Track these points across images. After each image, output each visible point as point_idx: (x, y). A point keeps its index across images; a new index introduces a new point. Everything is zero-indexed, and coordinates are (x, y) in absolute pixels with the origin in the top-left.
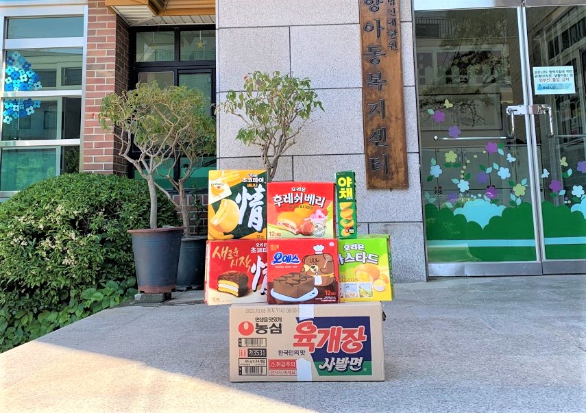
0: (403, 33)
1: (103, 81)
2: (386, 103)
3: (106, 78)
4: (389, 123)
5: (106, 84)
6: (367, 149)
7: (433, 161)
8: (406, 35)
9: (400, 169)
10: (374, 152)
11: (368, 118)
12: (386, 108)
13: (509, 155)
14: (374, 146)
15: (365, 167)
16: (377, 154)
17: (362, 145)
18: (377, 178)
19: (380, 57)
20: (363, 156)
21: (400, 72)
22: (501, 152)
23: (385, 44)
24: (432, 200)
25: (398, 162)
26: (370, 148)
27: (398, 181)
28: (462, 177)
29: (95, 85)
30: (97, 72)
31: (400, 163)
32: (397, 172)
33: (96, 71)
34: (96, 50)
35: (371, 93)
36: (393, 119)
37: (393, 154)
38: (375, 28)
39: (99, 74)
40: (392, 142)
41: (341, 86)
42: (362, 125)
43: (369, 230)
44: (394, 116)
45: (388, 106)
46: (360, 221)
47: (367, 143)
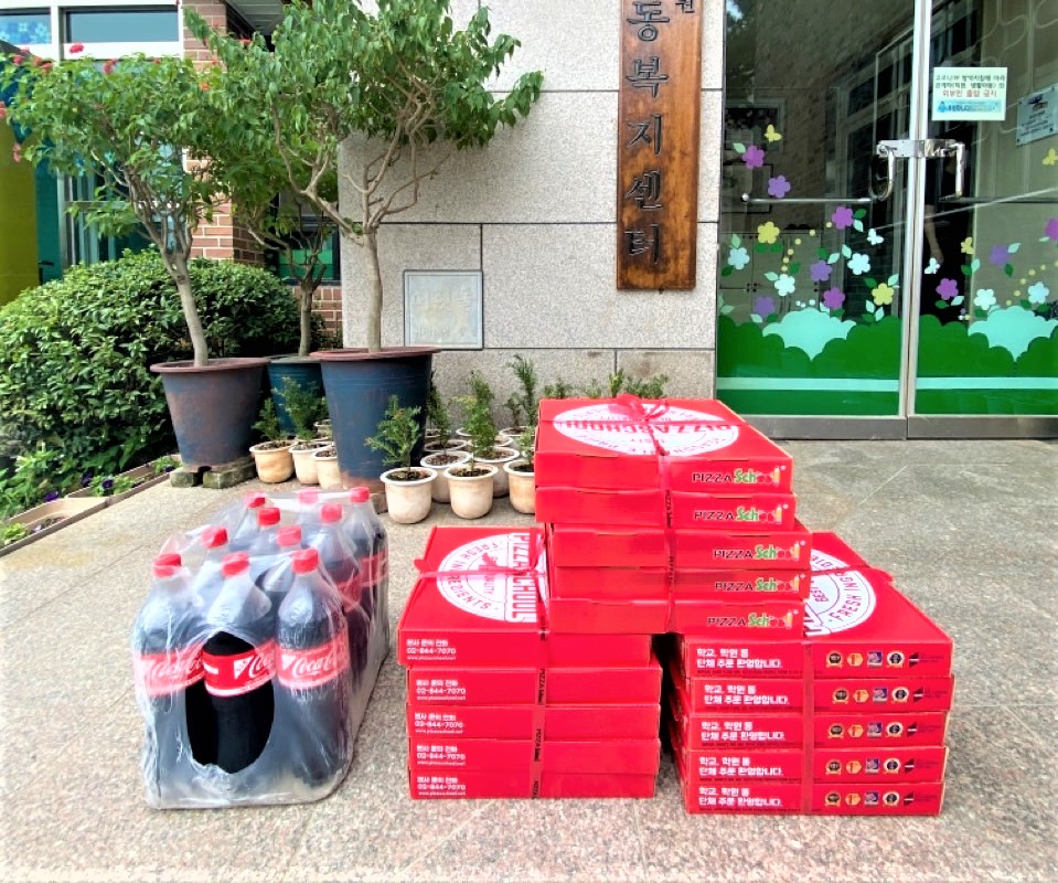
2: (665, 122)
4: (667, 163)
6: (622, 212)
7: (736, 240)
9: (681, 253)
10: (634, 218)
11: (628, 153)
12: (663, 132)
13: (872, 232)
14: (635, 207)
15: (614, 248)
16: (641, 223)
17: (612, 204)
18: (637, 268)
20: (613, 228)
21: (695, 57)
22: (859, 226)
24: (727, 310)
25: (679, 239)
26: (628, 212)
27: (677, 276)
28: (784, 268)
31: (683, 241)
32: (676, 258)
35: (637, 102)
36: (676, 154)
37: (670, 223)
40: (671, 200)
41: (578, 88)
42: (614, 166)
43: (616, 362)
44: (678, 149)
45: (669, 129)
46: (600, 346)
47: (622, 202)
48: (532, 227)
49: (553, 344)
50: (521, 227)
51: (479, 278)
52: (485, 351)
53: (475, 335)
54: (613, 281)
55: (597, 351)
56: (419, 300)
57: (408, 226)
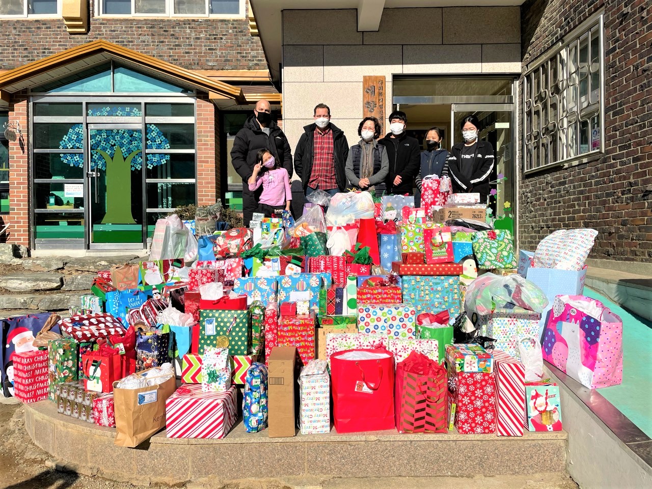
1: (207, 145)
3: (209, 143)
5: (209, 147)
30: (204, 139)
39: (205, 141)
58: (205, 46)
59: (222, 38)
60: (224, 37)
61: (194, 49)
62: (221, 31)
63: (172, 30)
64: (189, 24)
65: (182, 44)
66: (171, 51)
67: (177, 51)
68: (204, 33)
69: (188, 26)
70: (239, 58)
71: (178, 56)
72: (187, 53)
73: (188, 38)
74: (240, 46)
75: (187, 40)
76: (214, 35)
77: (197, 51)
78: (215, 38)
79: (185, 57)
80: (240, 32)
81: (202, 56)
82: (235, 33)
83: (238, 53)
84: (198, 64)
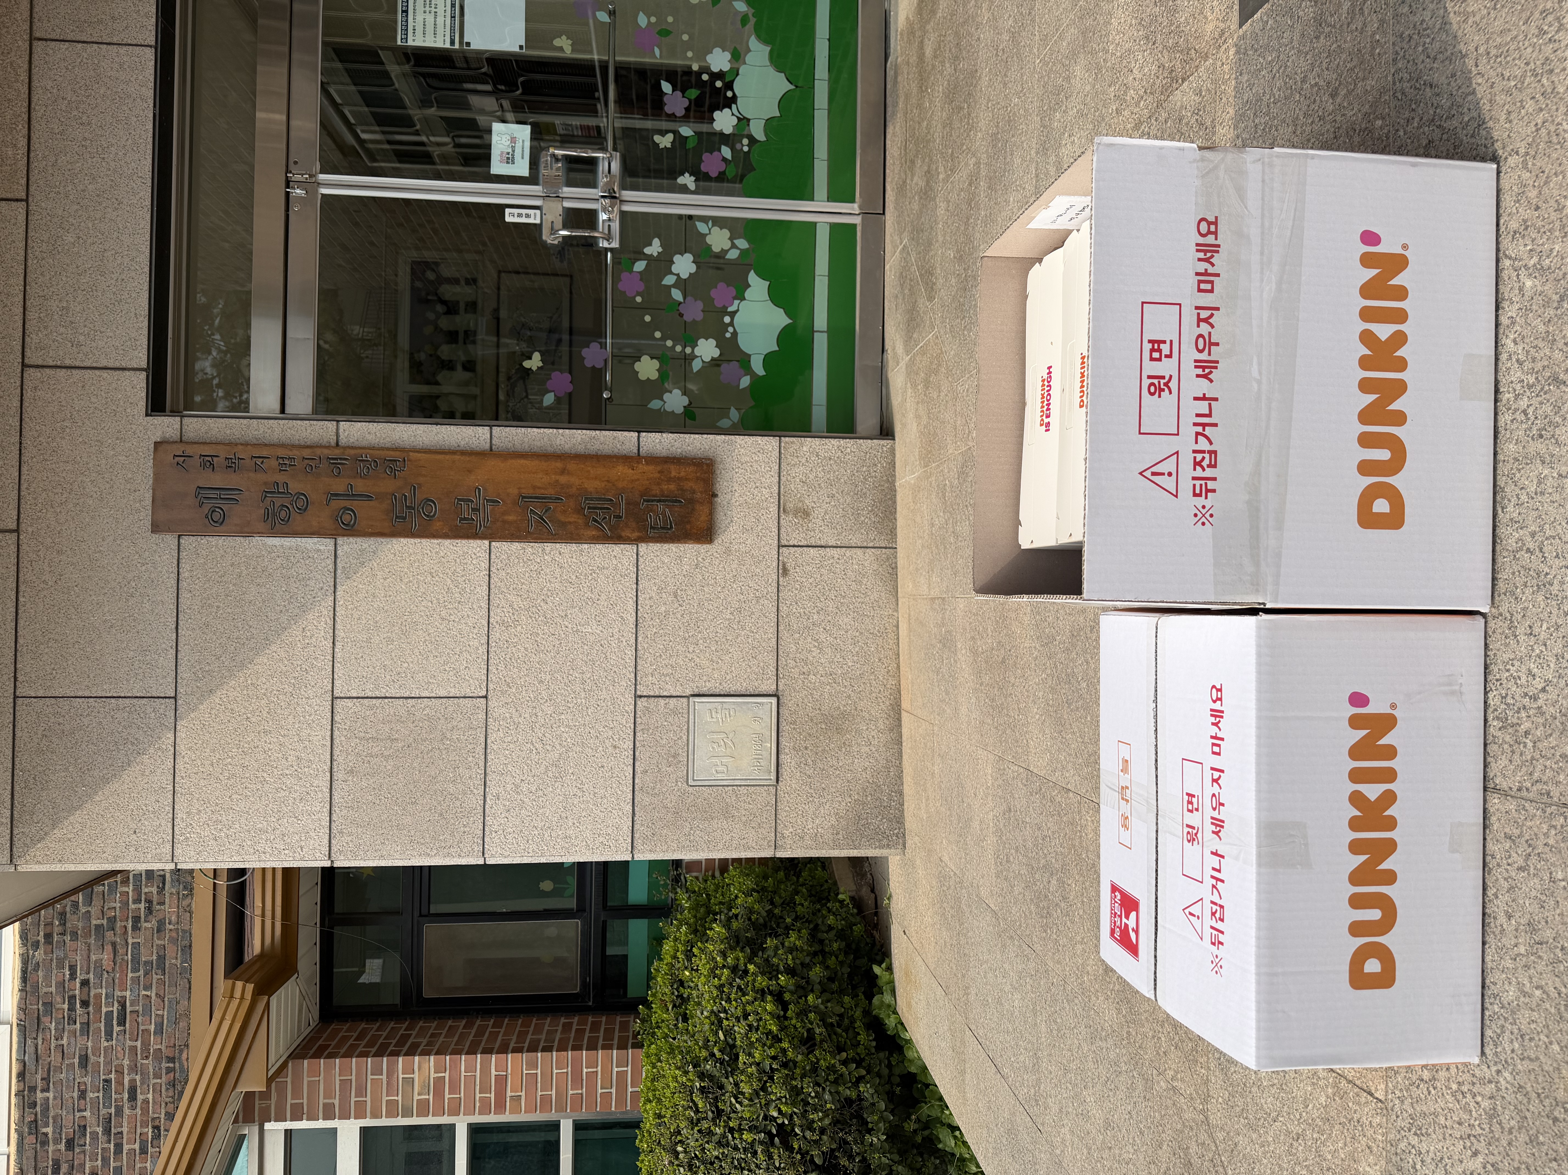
0: (364, 443)
2: (529, 491)
3: (433, 1075)
4: (573, 490)
5: (447, 1075)
6: (627, 538)
7: (655, 404)
8: (368, 436)
9: (674, 473)
10: (634, 525)
11: (560, 532)
12: (538, 494)
13: (647, 250)
14: (621, 525)
15: (666, 546)
16: (638, 517)
17: (617, 549)
18: (689, 522)
19: (420, 496)
20: (643, 547)
21: (457, 457)
22: (640, 266)
23: (387, 485)
24: (734, 415)
25: (657, 475)
26: (627, 532)
27: (697, 479)
28: (688, 350)
29: (447, 1096)
30: (419, 1094)
31: (660, 471)
32: (679, 479)
33: (416, 1097)
34: (368, 1099)
35: (503, 521)
36: (563, 479)
37: (640, 486)
38: (347, 504)
39: (425, 1088)
40: (614, 485)
41: (486, 587)
42: (574, 547)
43: (794, 546)
44: (558, 477)
45: (534, 487)
46: (775, 564)
47: (616, 538)
48: (640, 639)
49: (773, 616)
50: (640, 653)
51: (697, 699)
52: (780, 694)
53: (762, 704)
54: (703, 548)
55: (781, 567)
56: (720, 769)
57: (636, 782)
58: (109, 1035)
59: (85, 983)
60: (80, 976)
61: (120, 1072)
62: (61, 984)
63: (51, 1148)
64: (33, 1089)
65: (103, 1111)
66: (126, 1147)
67: (125, 1130)
68: (65, 1042)
69: (39, 1095)
70: (153, 924)
71: (144, 1124)
72: (133, 1097)
73: (83, 1094)
74: (112, 920)
75: (91, 1095)
76: (72, 1009)
77: (126, 1062)
78: (85, 1004)
79: (146, 1101)
80: (63, 923)
81: (146, 1045)
82: (68, 938)
83: (136, 928)
84: (171, 1060)
